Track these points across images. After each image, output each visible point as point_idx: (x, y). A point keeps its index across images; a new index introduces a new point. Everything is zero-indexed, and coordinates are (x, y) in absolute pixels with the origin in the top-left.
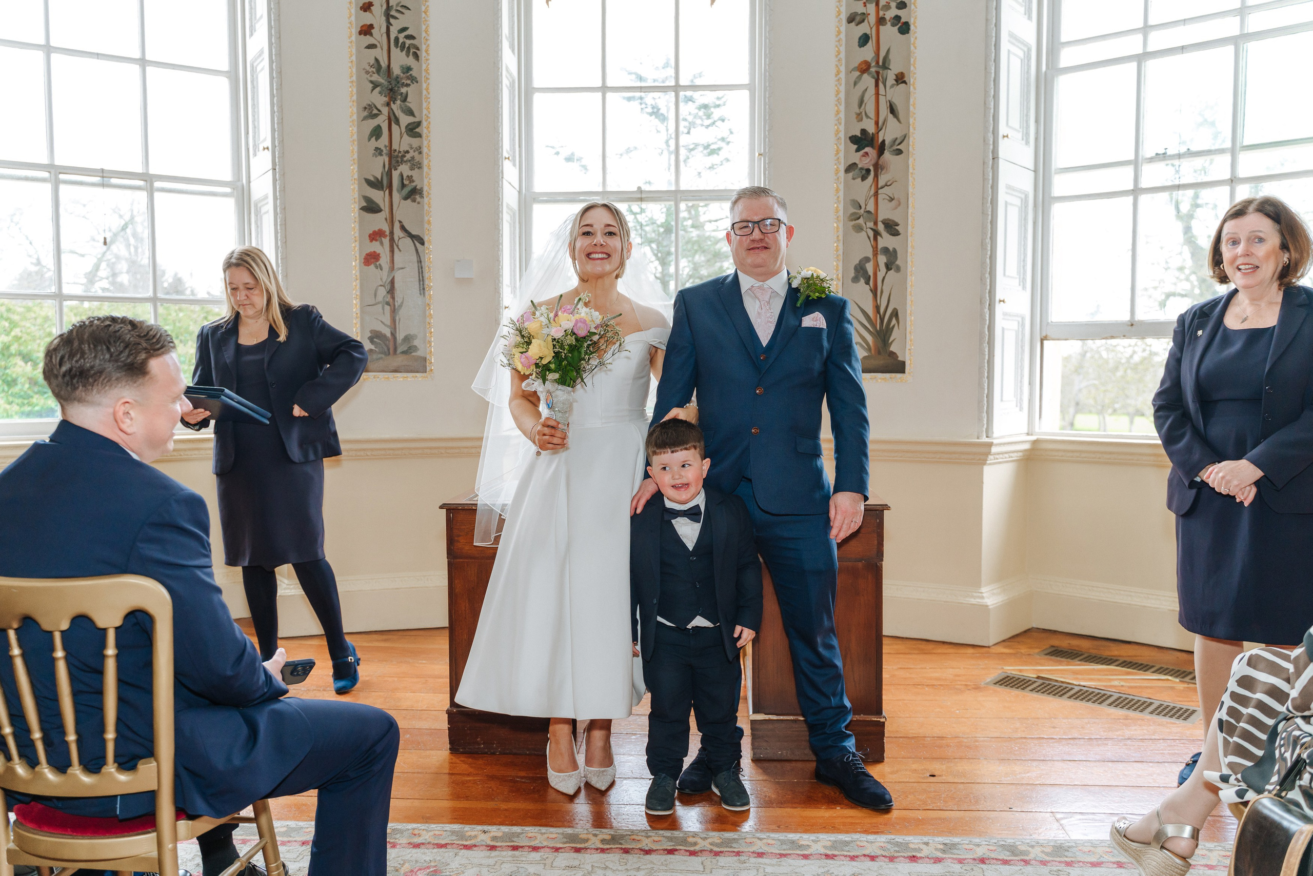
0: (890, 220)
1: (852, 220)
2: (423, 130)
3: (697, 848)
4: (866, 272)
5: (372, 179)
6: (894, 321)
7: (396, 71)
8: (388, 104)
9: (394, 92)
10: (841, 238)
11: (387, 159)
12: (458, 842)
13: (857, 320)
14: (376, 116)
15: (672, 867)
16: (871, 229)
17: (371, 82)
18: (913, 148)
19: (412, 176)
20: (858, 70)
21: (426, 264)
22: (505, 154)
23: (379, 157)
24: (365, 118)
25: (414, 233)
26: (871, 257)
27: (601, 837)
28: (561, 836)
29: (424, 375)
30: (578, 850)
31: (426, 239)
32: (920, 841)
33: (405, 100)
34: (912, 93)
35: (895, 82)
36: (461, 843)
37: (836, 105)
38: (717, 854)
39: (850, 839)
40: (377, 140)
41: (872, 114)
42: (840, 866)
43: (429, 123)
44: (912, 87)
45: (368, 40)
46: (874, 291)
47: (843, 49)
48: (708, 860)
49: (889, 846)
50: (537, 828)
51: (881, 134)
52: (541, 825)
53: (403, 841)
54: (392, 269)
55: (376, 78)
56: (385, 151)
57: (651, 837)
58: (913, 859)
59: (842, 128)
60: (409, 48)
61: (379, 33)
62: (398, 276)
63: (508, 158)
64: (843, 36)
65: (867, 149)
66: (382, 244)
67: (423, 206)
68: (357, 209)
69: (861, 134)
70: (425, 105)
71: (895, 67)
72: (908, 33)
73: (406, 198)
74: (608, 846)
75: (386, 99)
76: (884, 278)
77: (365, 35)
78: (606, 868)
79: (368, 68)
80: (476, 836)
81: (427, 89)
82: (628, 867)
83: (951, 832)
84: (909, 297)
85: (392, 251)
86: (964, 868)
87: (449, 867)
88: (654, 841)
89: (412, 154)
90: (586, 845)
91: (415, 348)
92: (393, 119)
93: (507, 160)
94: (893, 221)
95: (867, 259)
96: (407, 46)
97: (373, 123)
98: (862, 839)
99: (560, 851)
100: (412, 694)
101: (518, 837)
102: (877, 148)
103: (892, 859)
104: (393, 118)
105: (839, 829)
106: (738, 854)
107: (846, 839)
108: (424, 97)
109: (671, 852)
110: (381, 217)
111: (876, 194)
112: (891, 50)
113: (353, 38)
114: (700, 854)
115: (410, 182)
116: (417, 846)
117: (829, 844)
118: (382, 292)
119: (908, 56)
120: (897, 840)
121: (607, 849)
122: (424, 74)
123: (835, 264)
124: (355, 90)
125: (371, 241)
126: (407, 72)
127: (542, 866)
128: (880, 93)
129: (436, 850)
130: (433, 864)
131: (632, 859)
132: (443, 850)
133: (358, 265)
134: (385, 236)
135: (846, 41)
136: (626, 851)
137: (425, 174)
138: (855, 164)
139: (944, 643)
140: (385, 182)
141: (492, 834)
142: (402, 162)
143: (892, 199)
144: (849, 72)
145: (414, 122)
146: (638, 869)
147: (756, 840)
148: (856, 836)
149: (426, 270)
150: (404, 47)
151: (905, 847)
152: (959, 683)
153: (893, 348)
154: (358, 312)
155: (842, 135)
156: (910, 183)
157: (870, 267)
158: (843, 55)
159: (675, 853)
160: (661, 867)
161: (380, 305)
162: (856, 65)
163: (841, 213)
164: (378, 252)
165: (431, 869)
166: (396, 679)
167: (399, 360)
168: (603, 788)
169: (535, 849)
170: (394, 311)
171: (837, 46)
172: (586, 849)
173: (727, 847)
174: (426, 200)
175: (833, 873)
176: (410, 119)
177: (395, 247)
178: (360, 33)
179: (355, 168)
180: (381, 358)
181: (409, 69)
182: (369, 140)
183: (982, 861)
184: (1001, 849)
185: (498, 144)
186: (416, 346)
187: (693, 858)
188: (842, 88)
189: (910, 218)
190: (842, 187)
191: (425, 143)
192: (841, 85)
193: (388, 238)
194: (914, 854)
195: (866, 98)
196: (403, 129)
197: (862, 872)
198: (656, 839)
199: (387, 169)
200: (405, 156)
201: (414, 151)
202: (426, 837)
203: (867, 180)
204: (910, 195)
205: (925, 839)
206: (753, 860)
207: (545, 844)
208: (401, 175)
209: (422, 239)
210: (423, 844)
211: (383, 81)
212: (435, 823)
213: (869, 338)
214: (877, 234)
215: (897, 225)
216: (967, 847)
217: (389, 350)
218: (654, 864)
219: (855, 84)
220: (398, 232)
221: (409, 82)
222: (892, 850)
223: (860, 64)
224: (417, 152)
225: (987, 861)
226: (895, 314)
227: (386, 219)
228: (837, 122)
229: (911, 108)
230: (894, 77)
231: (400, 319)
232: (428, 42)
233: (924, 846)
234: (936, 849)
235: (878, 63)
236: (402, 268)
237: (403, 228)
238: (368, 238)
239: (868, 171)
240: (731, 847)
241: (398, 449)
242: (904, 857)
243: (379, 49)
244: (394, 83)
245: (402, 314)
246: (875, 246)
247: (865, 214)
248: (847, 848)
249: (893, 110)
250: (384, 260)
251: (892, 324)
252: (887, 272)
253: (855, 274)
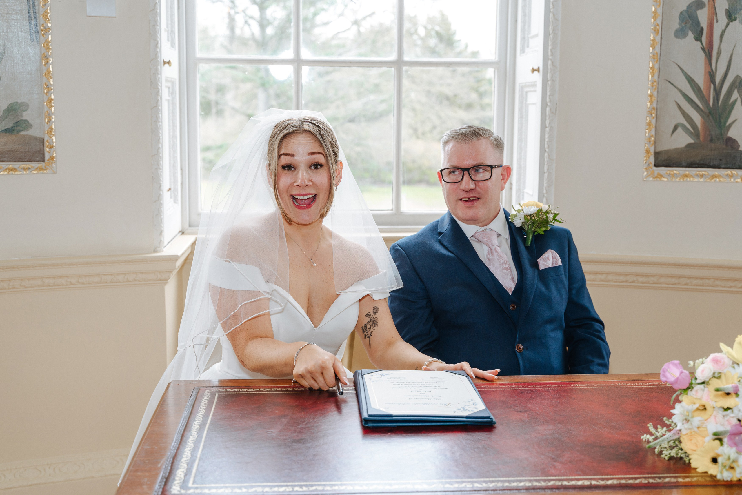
4: (698, 23)
13: (681, 91)
26: (705, 1)
29: (41, 165)
46: (708, 52)
76: (724, 32)
91: (27, 125)
95: (700, 4)
149: (40, 3)
153: (732, 133)
157: (703, 16)
167: (1, 143)
186: (26, 121)
226: (738, 84)
245: (3, 69)
251: (732, 99)
252: (728, 25)
253: (679, 24)
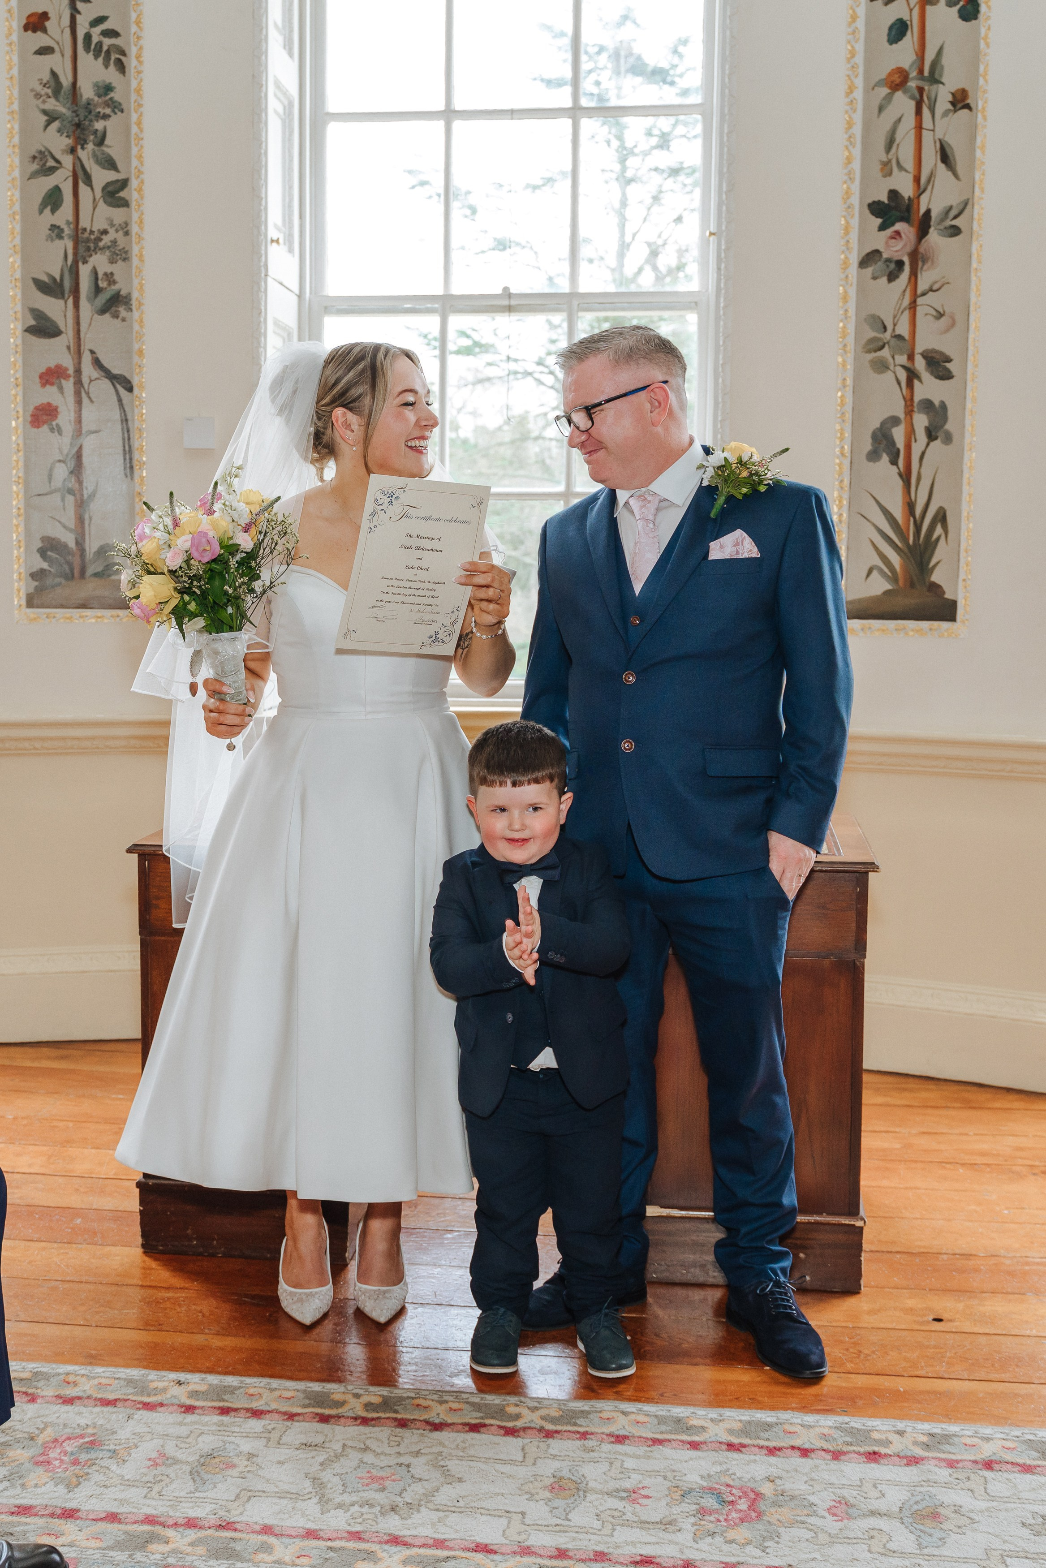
0: (936, 351)
1: (869, 351)
2: (131, 193)
3: (519, 1424)
4: (893, 443)
5: (45, 279)
6: (939, 530)
7: (87, 92)
8: (73, 151)
9: (83, 129)
10: (849, 382)
11: (70, 245)
12: (134, 1398)
13: (877, 527)
14: (52, 170)
15: (472, 1452)
16: (903, 367)
17: (45, 112)
18: (979, 225)
19: (112, 274)
20: (886, 85)
21: (134, 425)
22: (272, 233)
23: (57, 241)
24: (34, 175)
25: (115, 371)
26: (902, 416)
27: (366, 1399)
28: (302, 1396)
30: (324, 1419)
31: (135, 382)
32: (890, 1428)
33: (101, 141)
34: (980, 127)
35: (950, 107)
36: (139, 1399)
37: (847, 147)
38: (549, 1434)
39: (774, 1420)
40: (53, 211)
41: (909, 164)
42: (749, 1463)
43: (142, 182)
44: (980, 116)
45: (39, 39)
46: (906, 477)
47: (860, 47)
48: (532, 1444)
49: (836, 1434)
50: (265, 1381)
51: (924, 199)
52: (272, 1376)
53: (49, 1392)
54: (78, 432)
55: (52, 104)
56: (67, 231)
57: (446, 1402)
58: (873, 1456)
59: (856, 187)
60: (108, 52)
61: (58, 26)
62: (89, 444)
63: (277, 241)
64: (861, 24)
65: (899, 226)
66: (61, 389)
67: (131, 328)
68: (19, 332)
69: (889, 198)
70: (134, 150)
71: (951, 81)
72: (976, 18)
73: (103, 311)
74: (375, 1415)
75: (70, 141)
76: (923, 453)
77: (34, 31)
78: (366, 1449)
79: (38, 88)
80: (165, 1390)
81: (139, 123)
82: (402, 1449)
83: (949, 1416)
84: (965, 488)
85: (79, 402)
86: (955, 1475)
87: (115, 1436)
88: (451, 1409)
89: (112, 235)
90: (340, 1411)
91: (118, 569)
92: (81, 176)
93: (274, 244)
94: (941, 353)
95: (895, 421)
96: (105, 48)
97: (47, 183)
98: (792, 1421)
99: (296, 1418)
100: (93, 1151)
101: (232, 1393)
102: (916, 223)
103: (837, 1455)
104: (80, 173)
105: (759, 1402)
106: (584, 1436)
107: (769, 1419)
108: (133, 137)
109: (475, 1428)
110: (59, 343)
111: (913, 306)
112: (946, 50)
113: (14, 37)
114: (521, 1433)
115: (109, 284)
116: (69, 1401)
117: (737, 1426)
118: (61, 472)
119: (974, 60)
120: (853, 1424)
121: (373, 1419)
122: (133, 97)
123: (838, 427)
124: (16, 127)
125: (43, 385)
126: (106, 94)
127: (264, 1441)
128: (924, 126)
129: (98, 1409)
130: (90, 1431)
131: (411, 1438)
132: (110, 1409)
133: (21, 427)
134: (67, 377)
135: (867, 32)
136: (403, 1424)
137: (134, 270)
138: (877, 252)
139: (1009, 1090)
140: (67, 284)
141: (191, 1387)
142: (97, 249)
143: (940, 315)
144: (870, 88)
145: (117, 181)
146: (418, 1453)
147: (619, 1414)
148: (785, 1415)
149: (135, 435)
150: (100, 51)
151: (864, 1435)
152: (1020, 1161)
153: (935, 577)
154: (22, 506)
155: (855, 200)
156: (973, 287)
157: (899, 434)
158: (859, 59)
159: (482, 1430)
160: (454, 1452)
161: (57, 497)
162: (883, 76)
163: (851, 340)
164: (54, 404)
165: (87, 1440)
166: (71, 1124)
167: (90, 588)
168: (383, 1320)
169: (257, 1414)
170: (81, 505)
171: (849, 42)
172: (339, 1416)
173: (568, 1423)
174: (136, 314)
175: (734, 1474)
176: (111, 176)
177: (84, 395)
178: (26, 28)
179: (15, 260)
180: (60, 584)
181: (108, 88)
182: (41, 212)
183: (989, 1465)
184: (1024, 1447)
185: (259, 216)
186: (114, 564)
187: (510, 1439)
188: (858, 118)
189: (971, 348)
190: (852, 292)
191: (135, 216)
192: (855, 111)
193: (72, 380)
194: (876, 1449)
195: (899, 136)
196: (98, 193)
197: (784, 1474)
198: (455, 1406)
199: (70, 262)
200: (101, 240)
201: (117, 231)
202: (86, 1387)
203: (898, 281)
204: (972, 308)
205: (900, 1425)
206: (606, 1447)
207: (274, 1406)
208: (95, 272)
209: (130, 382)
210: (79, 1398)
211: (64, 110)
212: (103, 1366)
213: (895, 559)
214: (912, 376)
215: (949, 360)
216: (969, 1441)
217: (72, 570)
218: (444, 1446)
219: (881, 109)
220: (88, 370)
221: (108, 111)
222: (840, 1441)
223: (890, 74)
224: (121, 233)
225: (996, 1466)
226: (941, 517)
227: (68, 348)
228: (846, 178)
229: (978, 153)
230: (950, 98)
231: (90, 518)
232: (141, 42)
233: (897, 1436)
234: (915, 1443)
235: (921, 71)
236: (96, 432)
237: (97, 363)
238: (37, 380)
239: (900, 264)
240: (575, 1424)
241: (87, 738)
242: (859, 1453)
243: (57, 56)
244: (82, 113)
245: (95, 508)
246: (908, 398)
247: (893, 341)
248: (765, 1435)
249: (945, 157)
250: (66, 418)
251: (935, 536)
252: (928, 445)
253: (872, 445)
